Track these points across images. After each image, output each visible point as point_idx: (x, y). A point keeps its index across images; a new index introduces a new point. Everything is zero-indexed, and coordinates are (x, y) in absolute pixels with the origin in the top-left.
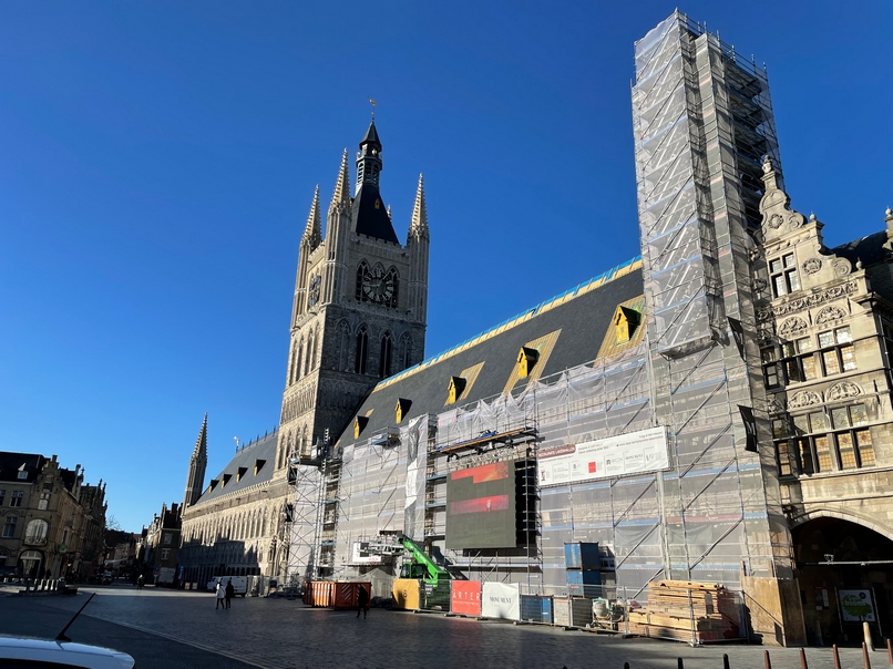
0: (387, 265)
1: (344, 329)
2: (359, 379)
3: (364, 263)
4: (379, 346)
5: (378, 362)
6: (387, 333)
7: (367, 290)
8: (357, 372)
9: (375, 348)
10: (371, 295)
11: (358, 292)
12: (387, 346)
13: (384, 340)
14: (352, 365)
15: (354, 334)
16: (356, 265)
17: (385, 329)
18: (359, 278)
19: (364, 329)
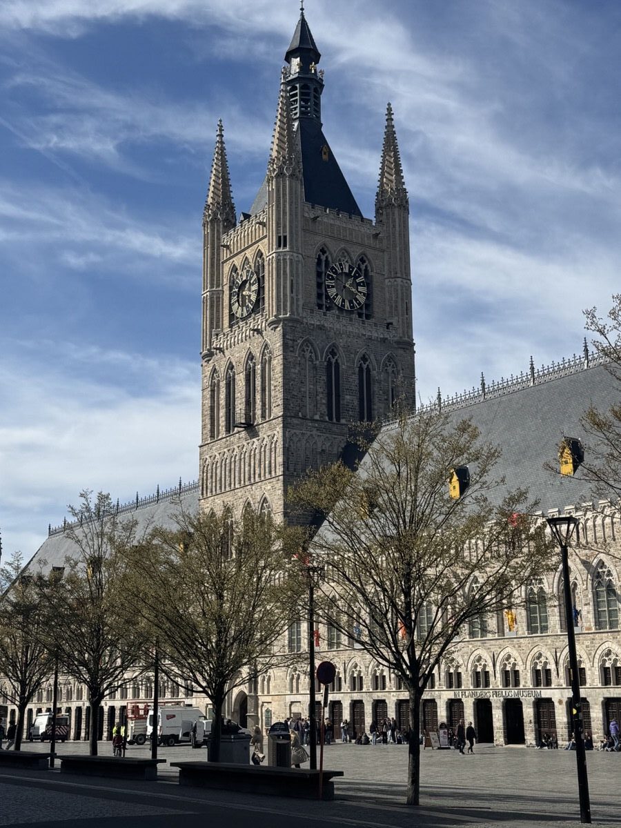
0: (356, 252)
1: (308, 355)
2: (334, 429)
3: (323, 251)
4: (355, 378)
5: (356, 403)
6: (364, 359)
7: (332, 292)
8: (331, 418)
9: (351, 380)
10: (338, 301)
11: (319, 296)
12: (365, 377)
13: (361, 368)
14: (324, 409)
15: (321, 362)
16: (313, 253)
17: (362, 351)
18: (319, 274)
19: (333, 353)
